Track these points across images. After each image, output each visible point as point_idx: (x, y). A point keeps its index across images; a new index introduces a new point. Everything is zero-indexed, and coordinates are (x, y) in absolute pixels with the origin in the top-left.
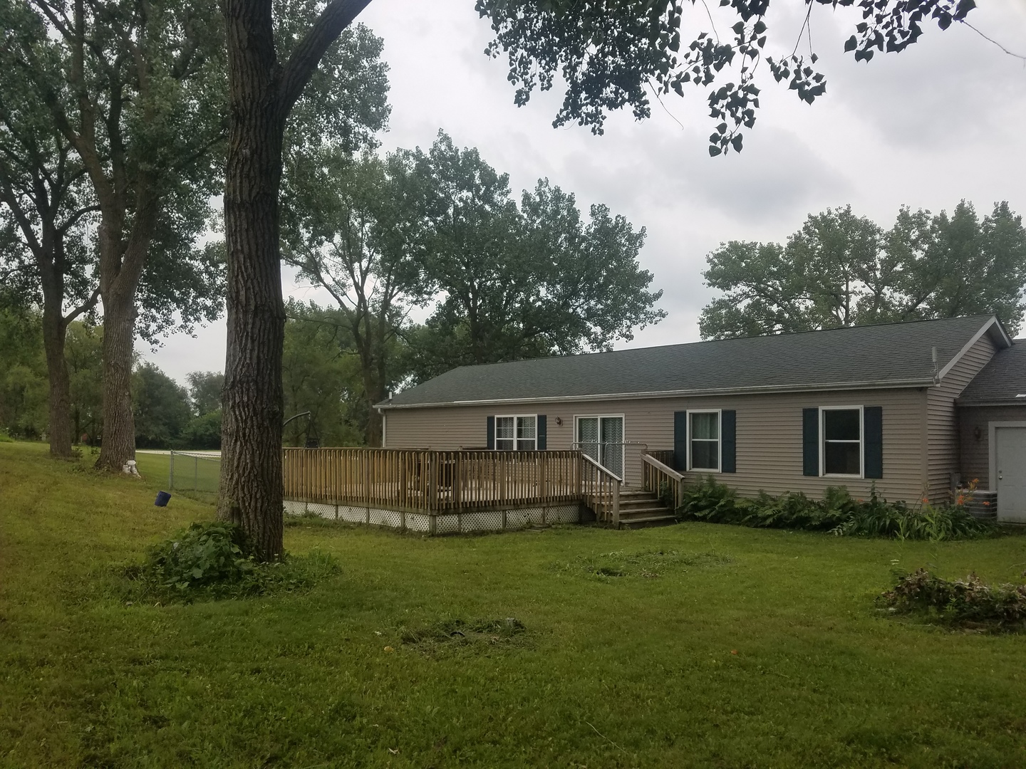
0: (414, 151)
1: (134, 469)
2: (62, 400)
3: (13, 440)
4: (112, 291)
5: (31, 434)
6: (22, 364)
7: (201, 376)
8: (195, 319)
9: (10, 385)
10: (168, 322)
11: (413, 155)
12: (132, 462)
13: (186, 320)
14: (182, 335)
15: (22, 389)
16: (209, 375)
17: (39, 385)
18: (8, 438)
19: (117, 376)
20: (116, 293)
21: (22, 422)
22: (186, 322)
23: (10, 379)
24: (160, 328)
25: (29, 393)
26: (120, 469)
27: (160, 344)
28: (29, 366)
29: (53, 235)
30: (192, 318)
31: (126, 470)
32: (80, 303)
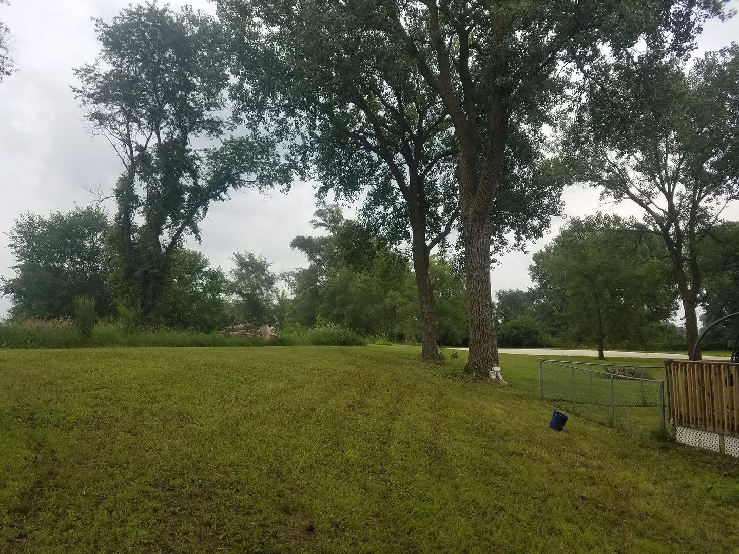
0: (730, 47)
1: (499, 375)
2: (429, 313)
3: (392, 344)
4: (471, 210)
5: (400, 339)
6: (394, 290)
7: (504, 292)
8: (527, 237)
9: (388, 305)
10: (504, 243)
11: (728, 50)
12: (497, 369)
13: (519, 239)
14: (514, 253)
15: (395, 307)
16: (510, 291)
17: (405, 304)
18: (389, 343)
19: (479, 287)
20: (475, 211)
21: (397, 329)
22: (518, 240)
23: (387, 301)
24: (497, 249)
25: (399, 310)
26: (488, 375)
27: (497, 262)
28: (398, 292)
29: (418, 180)
30: (524, 237)
31: (493, 376)
32: (435, 236)
